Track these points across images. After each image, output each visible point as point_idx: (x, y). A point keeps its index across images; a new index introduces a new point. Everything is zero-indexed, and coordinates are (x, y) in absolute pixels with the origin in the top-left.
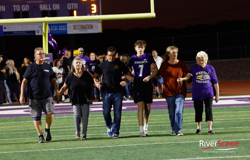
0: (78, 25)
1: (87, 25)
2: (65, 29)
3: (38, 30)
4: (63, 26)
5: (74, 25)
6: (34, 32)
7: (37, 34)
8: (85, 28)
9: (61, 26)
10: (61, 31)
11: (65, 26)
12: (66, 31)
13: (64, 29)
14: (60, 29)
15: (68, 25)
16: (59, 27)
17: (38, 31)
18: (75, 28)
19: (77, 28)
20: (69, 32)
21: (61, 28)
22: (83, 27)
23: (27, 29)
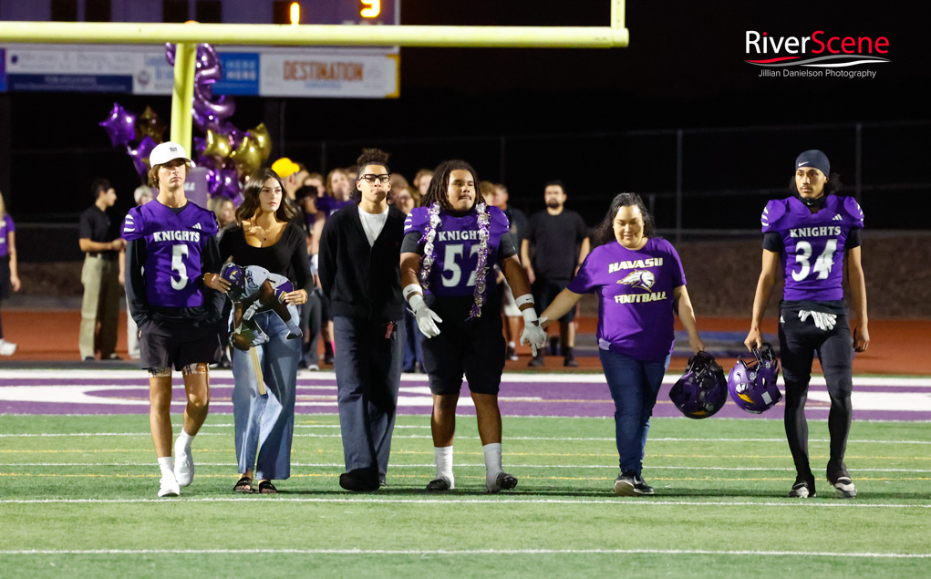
0: (304, 64)
1: (339, 64)
2: (253, 76)
3: (144, 73)
4: (245, 64)
5: (287, 63)
6: (127, 80)
7: (138, 89)
8: (332, 76)
9: (238, 64)
10: (234, 81)
11: (252, 64)
12: (256, 82)
13: (246, 75)
14: (230, 75)
15: (265, 61)
16: (230, 64)
17: (144, 78)
18: (290, 72)
19: (299, 73)
20: (267, 89)
21: (234, 70)
22: (323, 72)
23: (100, 67)
